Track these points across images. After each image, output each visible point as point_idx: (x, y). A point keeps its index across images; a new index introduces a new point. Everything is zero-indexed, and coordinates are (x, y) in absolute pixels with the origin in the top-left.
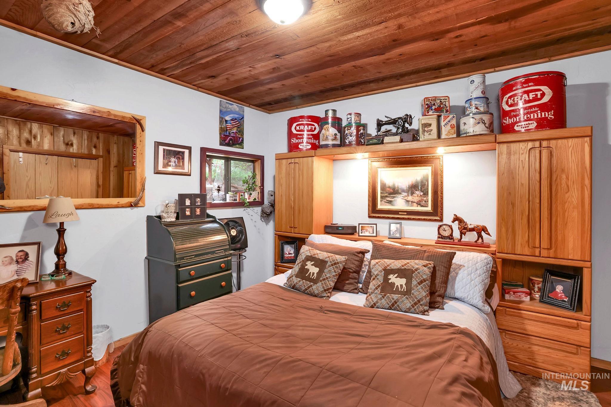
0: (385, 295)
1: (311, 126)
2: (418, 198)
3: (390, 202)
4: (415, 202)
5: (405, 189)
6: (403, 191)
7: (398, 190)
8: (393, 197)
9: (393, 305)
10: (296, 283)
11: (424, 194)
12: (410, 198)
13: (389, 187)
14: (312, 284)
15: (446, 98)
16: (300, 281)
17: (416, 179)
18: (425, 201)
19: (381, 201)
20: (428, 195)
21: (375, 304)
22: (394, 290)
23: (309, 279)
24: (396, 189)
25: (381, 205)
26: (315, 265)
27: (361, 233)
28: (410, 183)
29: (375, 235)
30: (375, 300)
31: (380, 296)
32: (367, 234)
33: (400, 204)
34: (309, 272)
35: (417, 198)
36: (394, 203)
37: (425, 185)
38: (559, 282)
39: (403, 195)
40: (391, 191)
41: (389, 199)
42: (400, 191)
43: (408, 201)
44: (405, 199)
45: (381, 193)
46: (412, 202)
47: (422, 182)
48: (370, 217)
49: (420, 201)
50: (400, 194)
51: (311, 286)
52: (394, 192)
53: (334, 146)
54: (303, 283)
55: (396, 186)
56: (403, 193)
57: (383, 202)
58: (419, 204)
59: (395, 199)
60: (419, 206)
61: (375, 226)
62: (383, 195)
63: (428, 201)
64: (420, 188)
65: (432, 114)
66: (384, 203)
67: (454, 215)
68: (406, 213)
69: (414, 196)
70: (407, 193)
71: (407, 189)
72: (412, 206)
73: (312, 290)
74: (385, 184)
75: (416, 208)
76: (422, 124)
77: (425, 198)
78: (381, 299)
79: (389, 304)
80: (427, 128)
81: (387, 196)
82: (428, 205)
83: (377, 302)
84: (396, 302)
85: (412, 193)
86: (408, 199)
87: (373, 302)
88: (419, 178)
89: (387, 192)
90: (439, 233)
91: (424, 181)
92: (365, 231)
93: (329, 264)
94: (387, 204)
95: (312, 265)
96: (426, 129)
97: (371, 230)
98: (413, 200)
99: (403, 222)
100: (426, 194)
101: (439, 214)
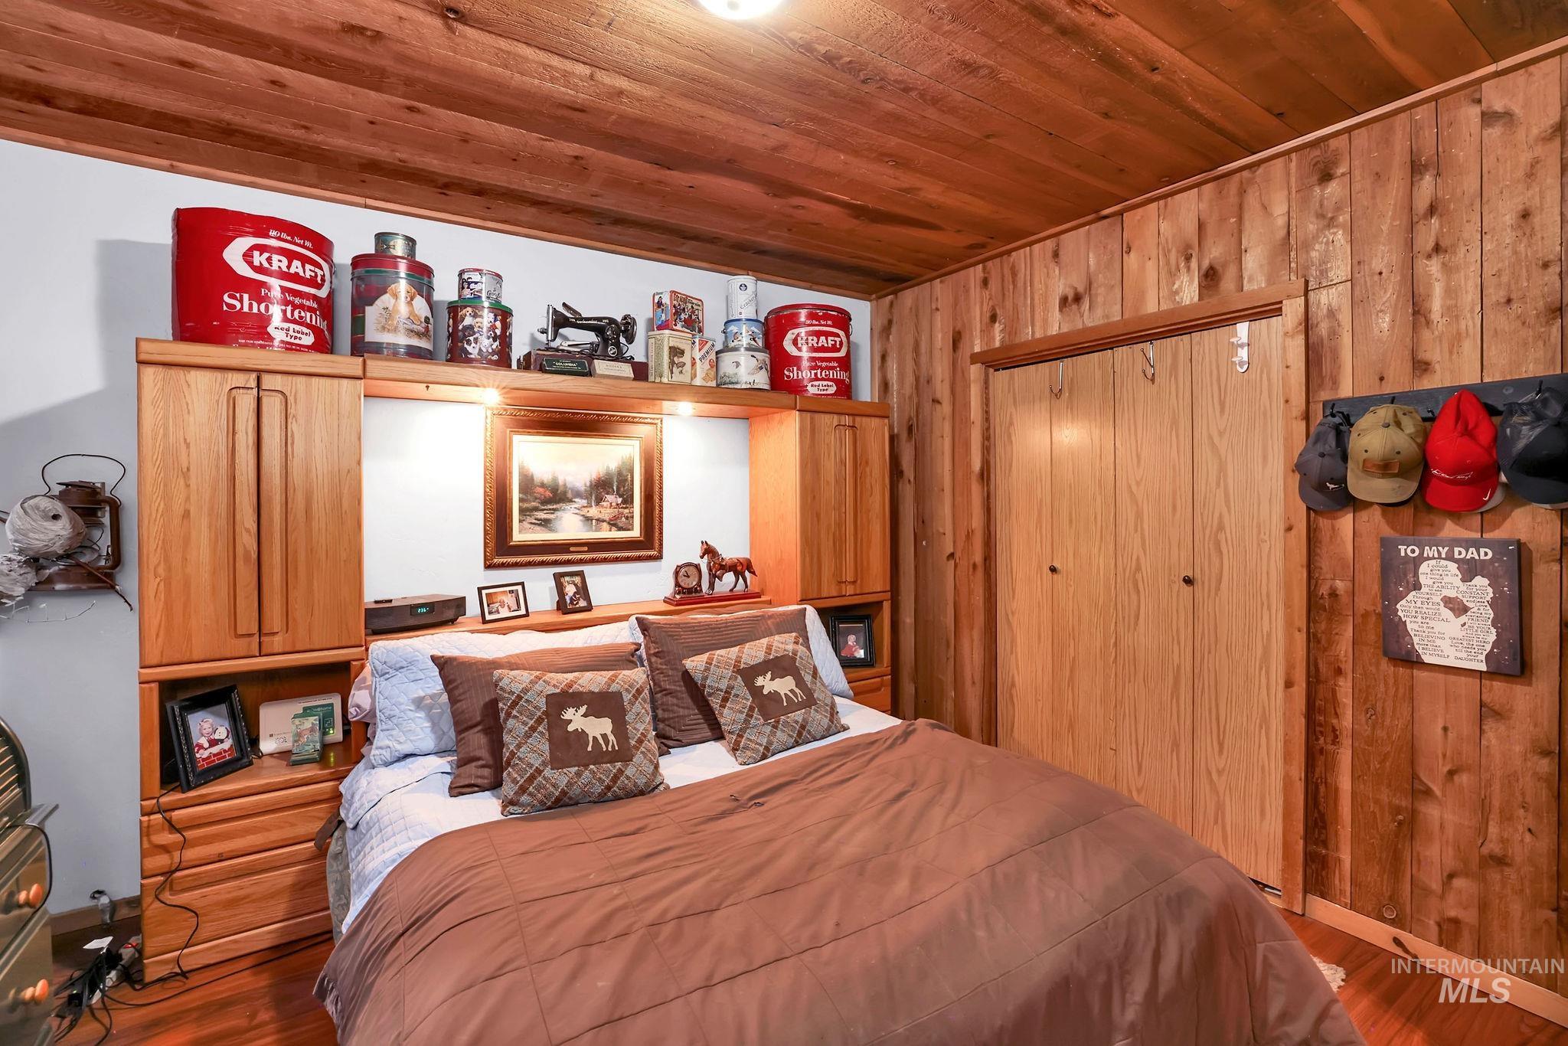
0: (778, 722)
1: (312, 268)
2: (612, 510)
3: (545, 523)
4: (604, 521)
5: (583, 489)
6: (578, 494)
7: (565, 493)
8: (553, 509)
9: (800, 734)
10: (570, 784)
11: (625, 502)
12: (593, 512)
13: (543, 485)
14: (619, 765)
15: (700, 303)
16: (578, 774)
17: (608, 467)
18: (627, 518)
19: (520, 521)
20: (632, 502)
21: (767, 748)
22: (785, 704)
23: (600, 756)
24: (561, 489)
25: (520, 532)
26: (594, 712)
27: (490, 613)
28: (594, 476)
29: (523, 612)
30: (764, 741)
31: (768, 729)
32: (504, 613)
33: (569, 526)
34: (591, 739)
35: (608, 511)
36: (557, 524)
37: (626, 480)
38: (850, 632)
39: (576, 506)
40: (548, 494)
41: (542, 515)
42: (569, 495)
43: (588, 519)
44: (582, 513)
45: (521, 500)
46: (598, 520)
47: (620, 473)
48: (489, 566)
49: (616, 518)
50: (571, 501)
51: (621, 772)
52: (556, 496)
53: (414, 353)
54: (593, 772)
55: (561, 483)
56: (576, 500)
57: (526, 524)
58: (613, 524)
59: (558, 514)
60: (614, 528)
61: (519, 588)
62: (526, 505)
63: (633, 517)
64: (615, 488)
65: (681, 329)
66: (530, 526)
67: (702, 542)
68: (586, 549)
69: (602, 506)
70: (587, 498)
71: (586, 491)
72: (598, 530)
73: (626, 782)
74: (532, 476)
75: (607, 534)
76: (670, 348)
77: (627, 511)
78: (773, 734)
79: (792, 737)
80: (678, 357)
81: (536, 509)
82: (632, 525)
83: (770, 743)
84: (803, 727)
85: (599, 500)
86: (588, 515)
87: (761, 745)
88: (613, 466)
89: (536, 498)
90: (677, 584)
91: (624, 473)
92: (497, 605)
93: (627, 697)
94: (538, 528)
95: (585, 715)
96: (676, 359)
97: (510, 600)
98: (600, 516)
99: (587, 569)
100: (628, 501)
101: (657, 545)
